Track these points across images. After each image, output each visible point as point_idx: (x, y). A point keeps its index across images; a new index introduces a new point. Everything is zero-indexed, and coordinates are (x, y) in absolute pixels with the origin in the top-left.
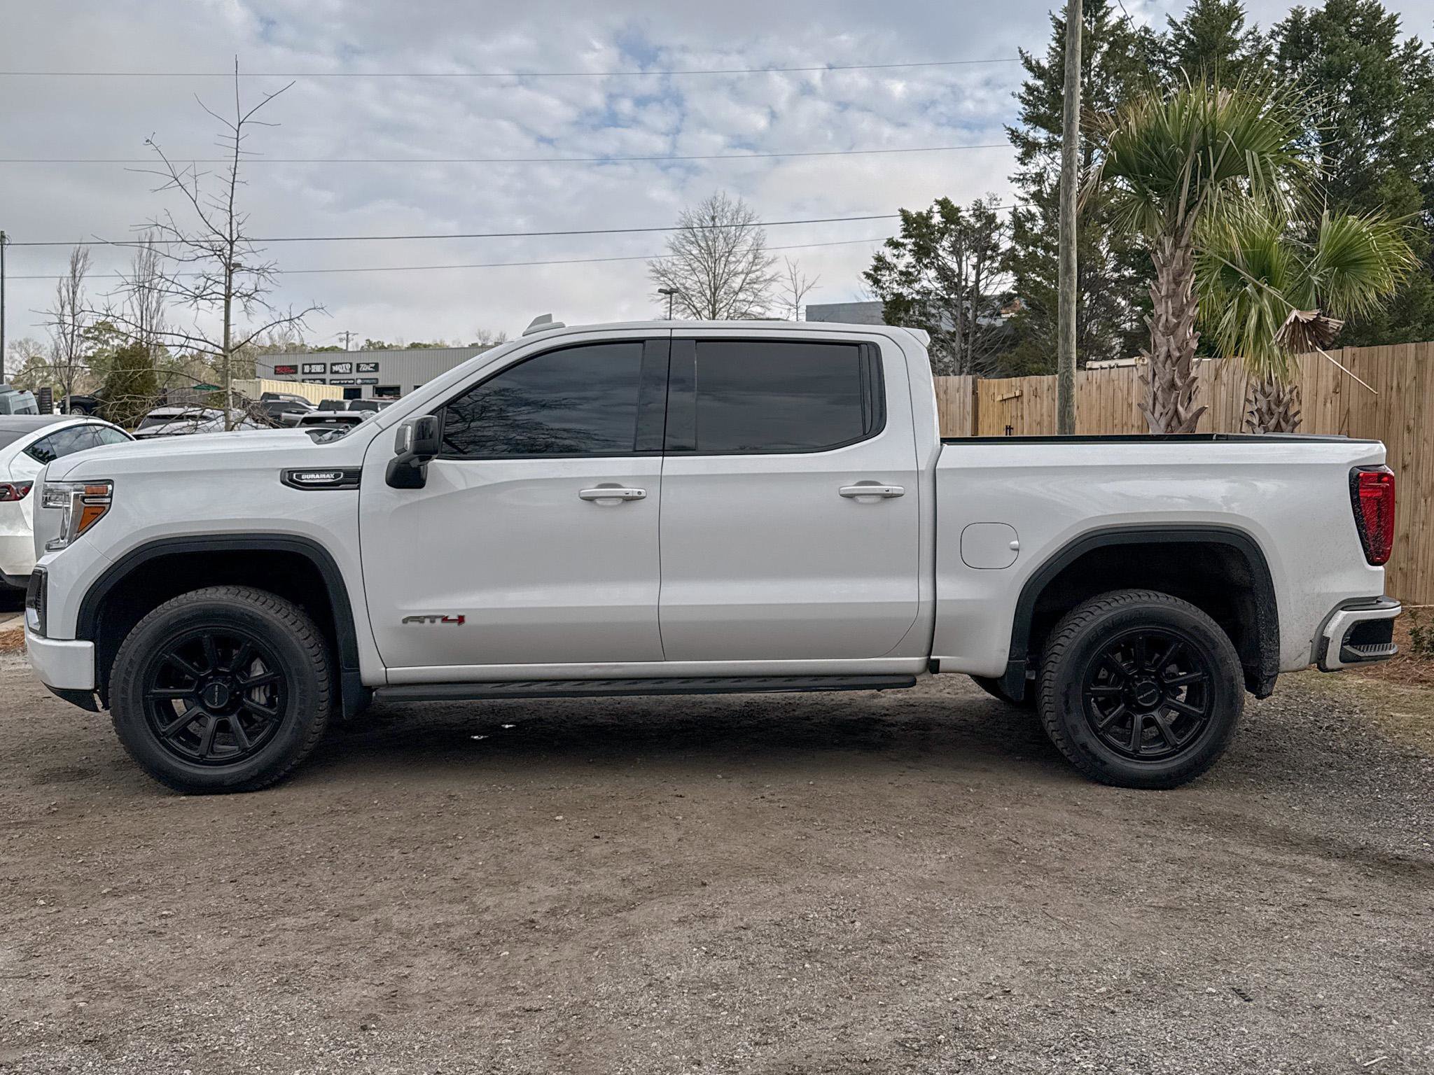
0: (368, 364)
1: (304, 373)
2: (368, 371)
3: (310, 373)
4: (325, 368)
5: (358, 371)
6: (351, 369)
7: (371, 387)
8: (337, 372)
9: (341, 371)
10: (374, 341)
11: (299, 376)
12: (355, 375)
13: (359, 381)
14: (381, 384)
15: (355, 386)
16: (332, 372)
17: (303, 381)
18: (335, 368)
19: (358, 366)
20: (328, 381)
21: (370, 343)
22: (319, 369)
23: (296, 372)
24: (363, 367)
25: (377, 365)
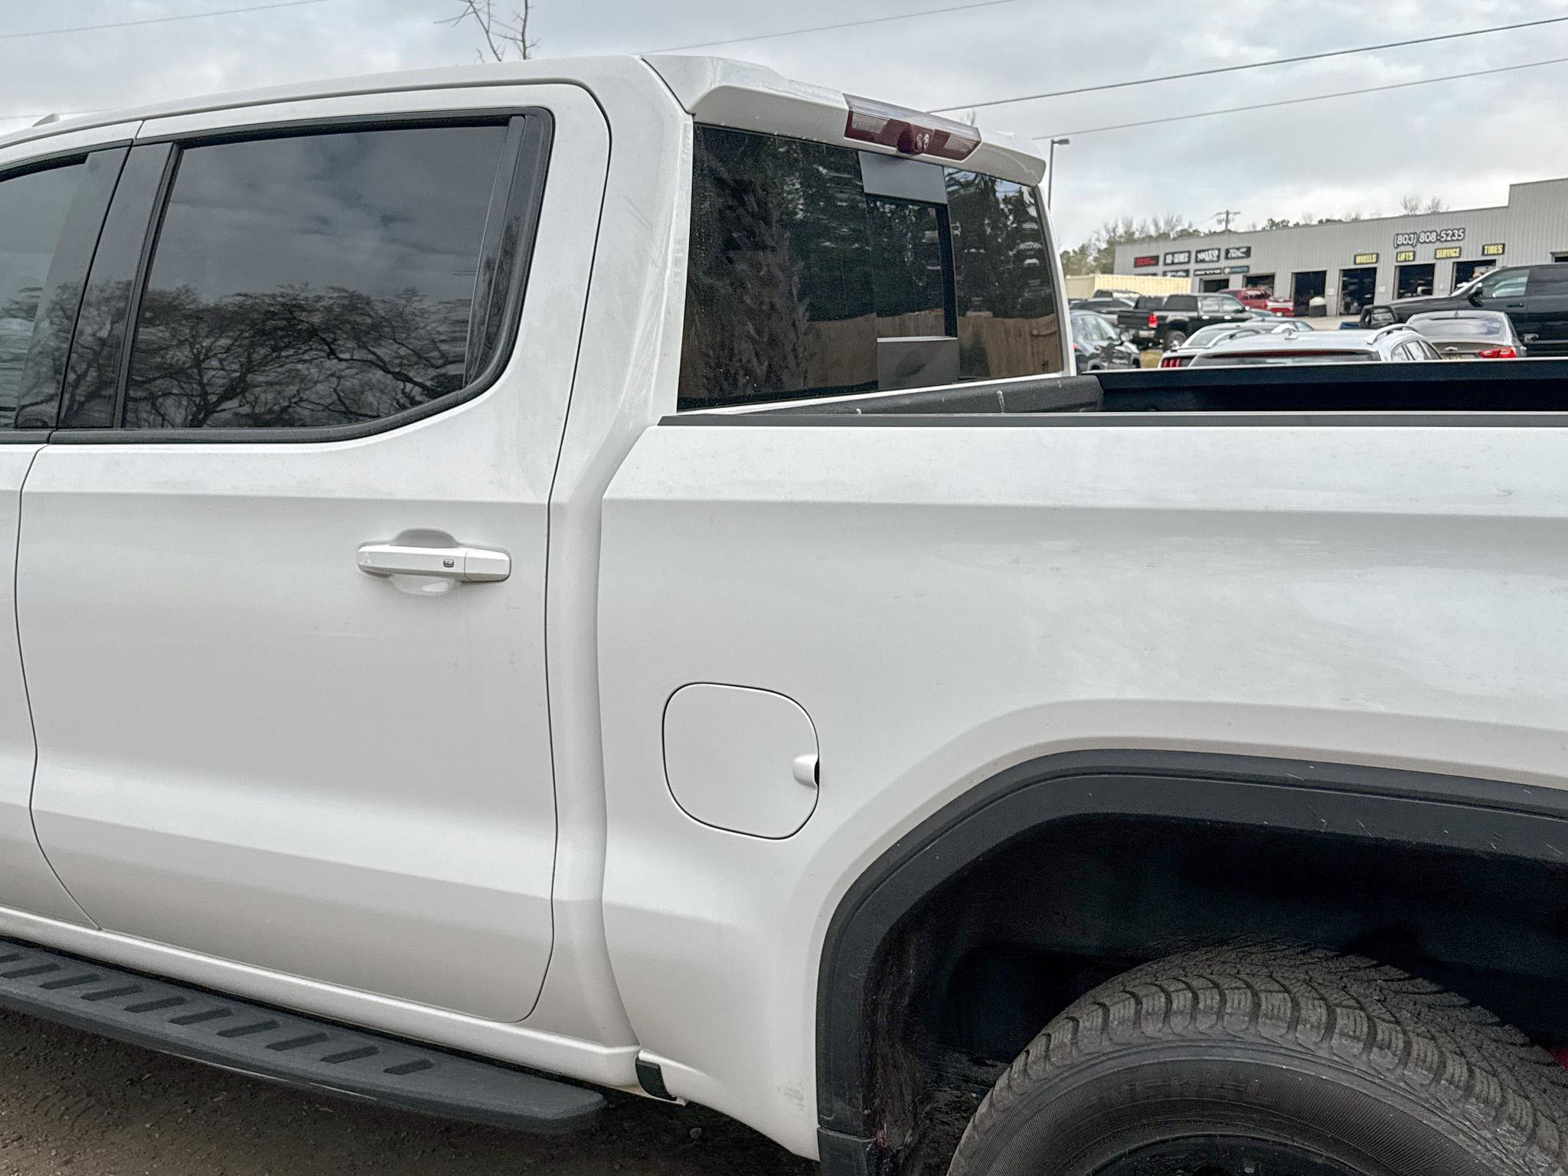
0: (1238, 249)
1: (1166, 264)
2: (1238, 258)
3: (1173, 263)
4: (1189, 257)
5: (1227, 258)
6: (1219, 256)
7: (1241, 276)
8: (1203, 261)
9: (1207, 259)
10: (1277, 220)
11: (1161, 268)
12: (1223, 263)
13: (1227, 270)
14: (1253, 272)
15: (1222, 277)
16: (1197, 261)
17: (1165, 274)
18: (1201, 256)
19: (1227, 251)
20: (1191, 273)
21: (1273, 223)
22: (1182, 258)
23: (1157, 264)
24: (1233, 253)
25: (1249, 249)
